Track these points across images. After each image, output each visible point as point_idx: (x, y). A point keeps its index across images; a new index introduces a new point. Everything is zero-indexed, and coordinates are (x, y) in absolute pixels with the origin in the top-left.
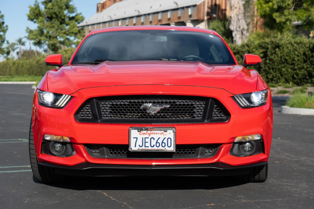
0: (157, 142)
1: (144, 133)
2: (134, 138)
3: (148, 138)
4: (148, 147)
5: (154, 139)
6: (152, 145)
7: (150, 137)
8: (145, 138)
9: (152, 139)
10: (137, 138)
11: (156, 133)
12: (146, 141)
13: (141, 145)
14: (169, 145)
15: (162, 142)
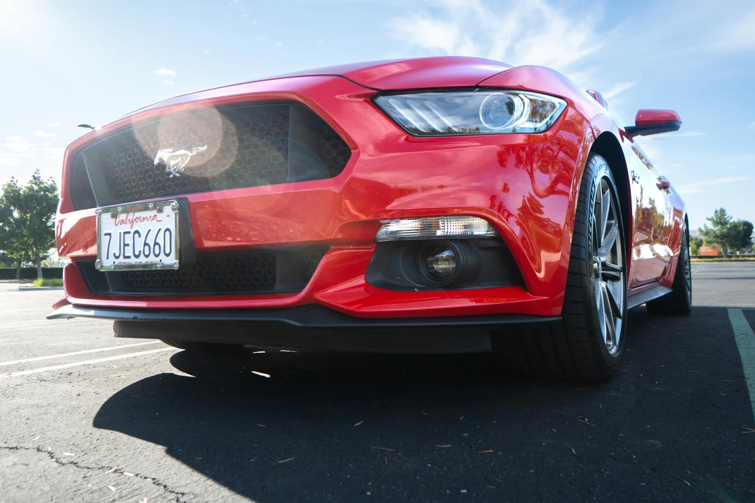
0: (146, 244)
1: (123, 220)
2: (106, 234)
3: (129, 233)
4: (129, 257)
5: (140, 236)
6: (137, 253)
7: (132, 231)
8: (125, 233)
9: (137, 235)
10: (110, 234)
11: (144, 219)
12: (126, 243)
13: (117, 255)
14: (167, 252)
15: (156, 243)
